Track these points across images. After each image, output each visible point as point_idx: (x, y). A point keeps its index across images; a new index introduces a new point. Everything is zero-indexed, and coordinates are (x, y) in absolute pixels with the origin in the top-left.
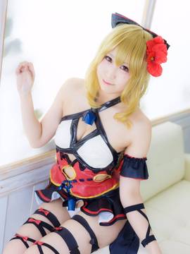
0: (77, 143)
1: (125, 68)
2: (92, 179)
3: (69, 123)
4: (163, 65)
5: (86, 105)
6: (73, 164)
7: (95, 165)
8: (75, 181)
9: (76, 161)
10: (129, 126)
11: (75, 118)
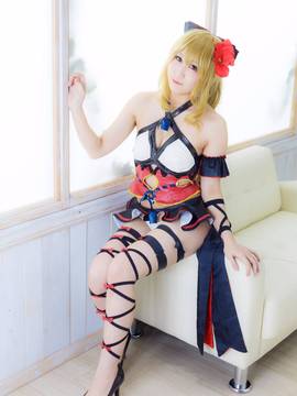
0: (157, 150)
1: (194, 67)
2: (174, 185)
3: (146, 135)
4: (229, 67)
5: (159, 114)
6: (154, 172)
7: (178, 170)
8: (158, 189)
9: (157, 169)
10: (199, 127)
11: (152, 128)
